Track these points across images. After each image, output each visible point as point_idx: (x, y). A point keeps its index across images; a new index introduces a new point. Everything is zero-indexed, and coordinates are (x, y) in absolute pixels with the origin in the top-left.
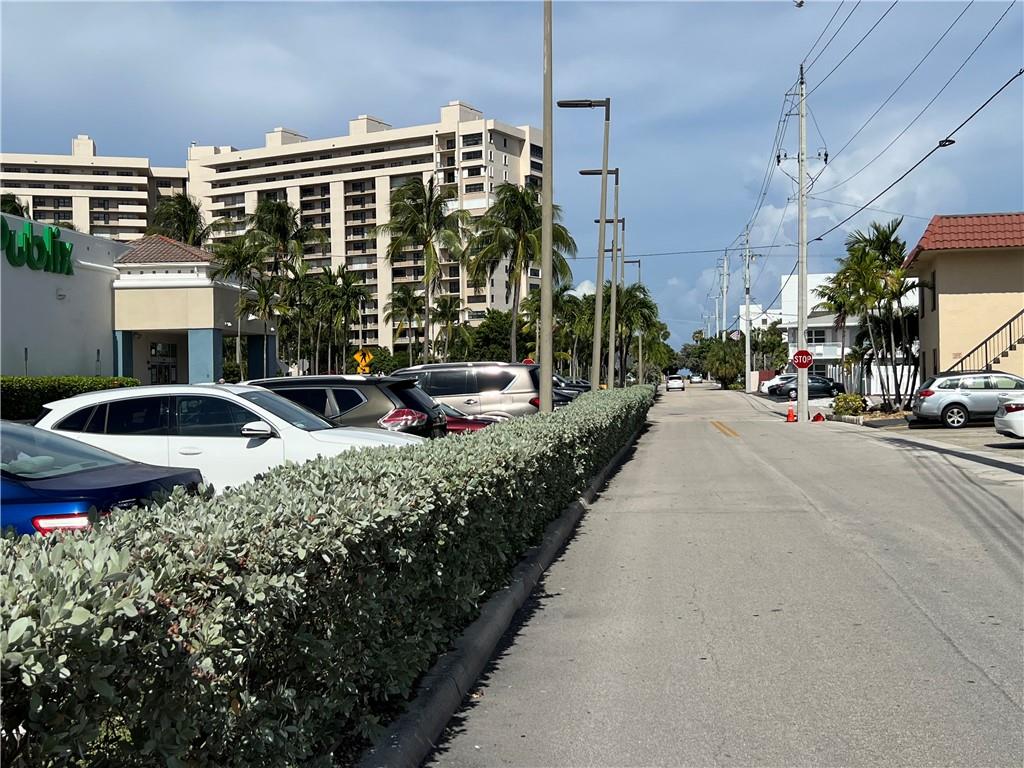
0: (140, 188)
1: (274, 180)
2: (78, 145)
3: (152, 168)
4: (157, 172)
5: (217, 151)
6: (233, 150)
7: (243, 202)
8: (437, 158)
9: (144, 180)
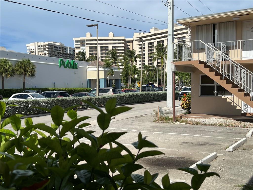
0: (123, 43)
1: (152, 40)
2: (110, 35)
3: (126, 39)
4: (127, 39)
5: (140, 34)
6: (144, 33)
7: (145, 46)
8: (189, 32)
9: (123, 42)
